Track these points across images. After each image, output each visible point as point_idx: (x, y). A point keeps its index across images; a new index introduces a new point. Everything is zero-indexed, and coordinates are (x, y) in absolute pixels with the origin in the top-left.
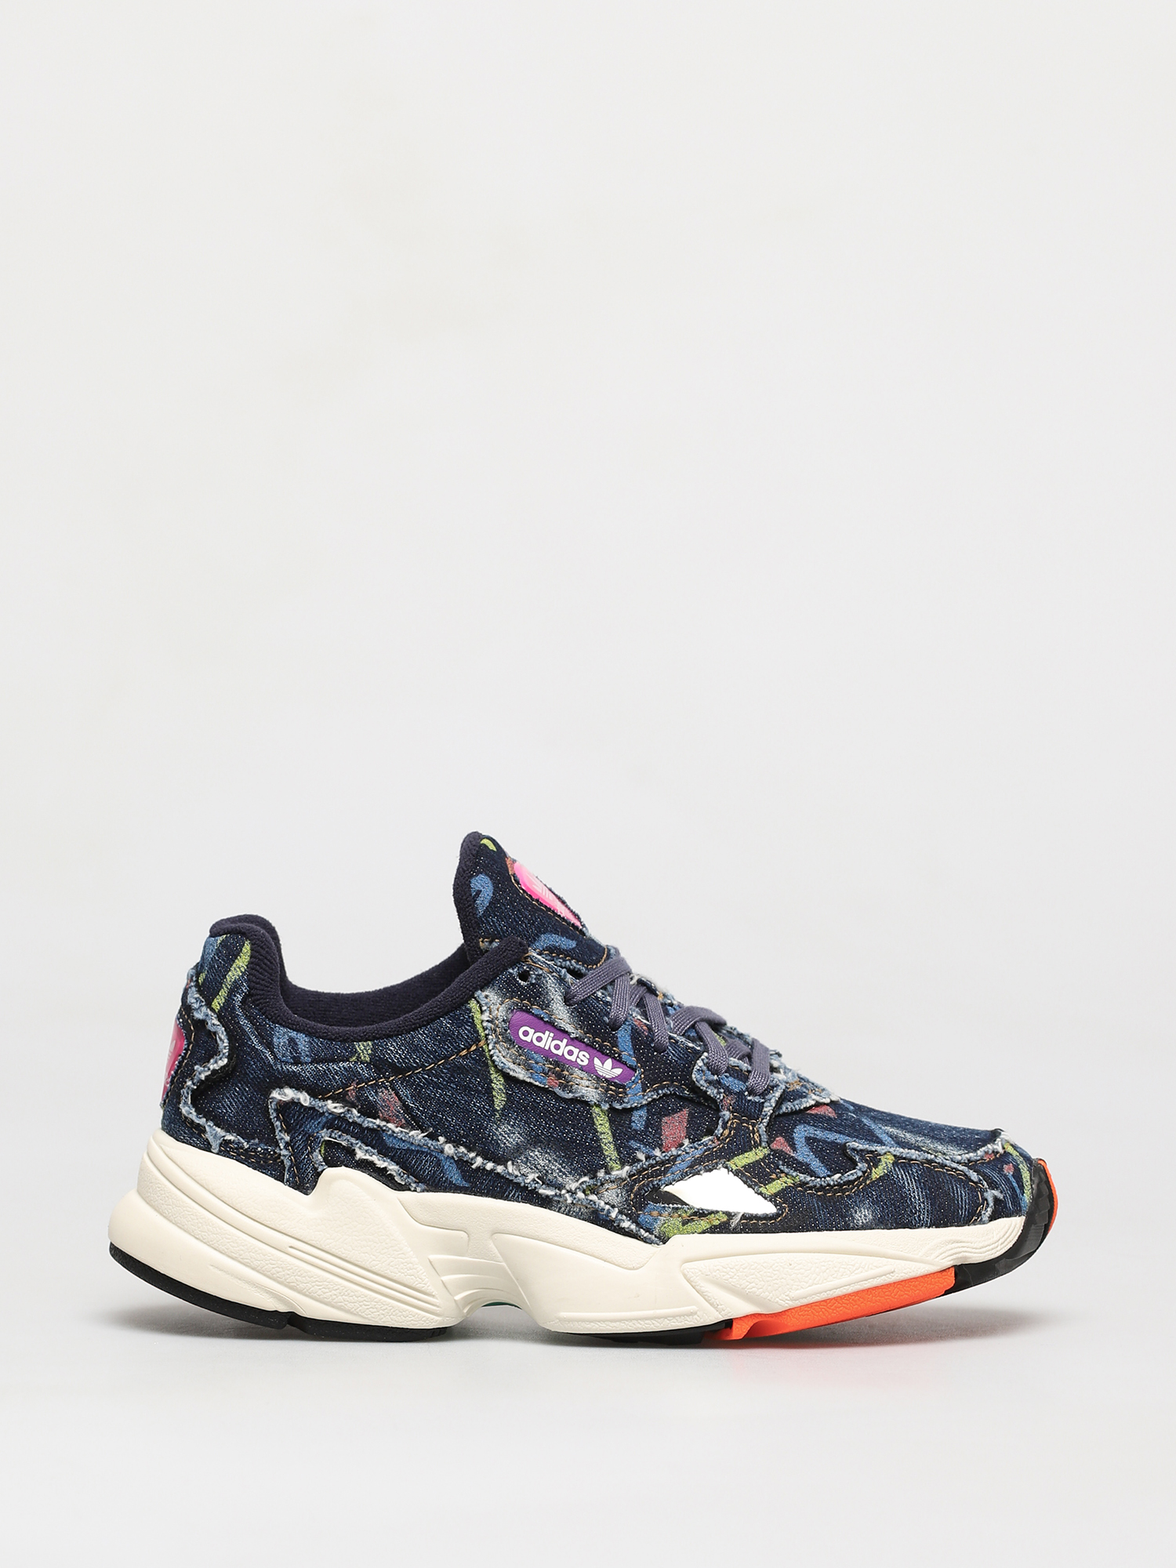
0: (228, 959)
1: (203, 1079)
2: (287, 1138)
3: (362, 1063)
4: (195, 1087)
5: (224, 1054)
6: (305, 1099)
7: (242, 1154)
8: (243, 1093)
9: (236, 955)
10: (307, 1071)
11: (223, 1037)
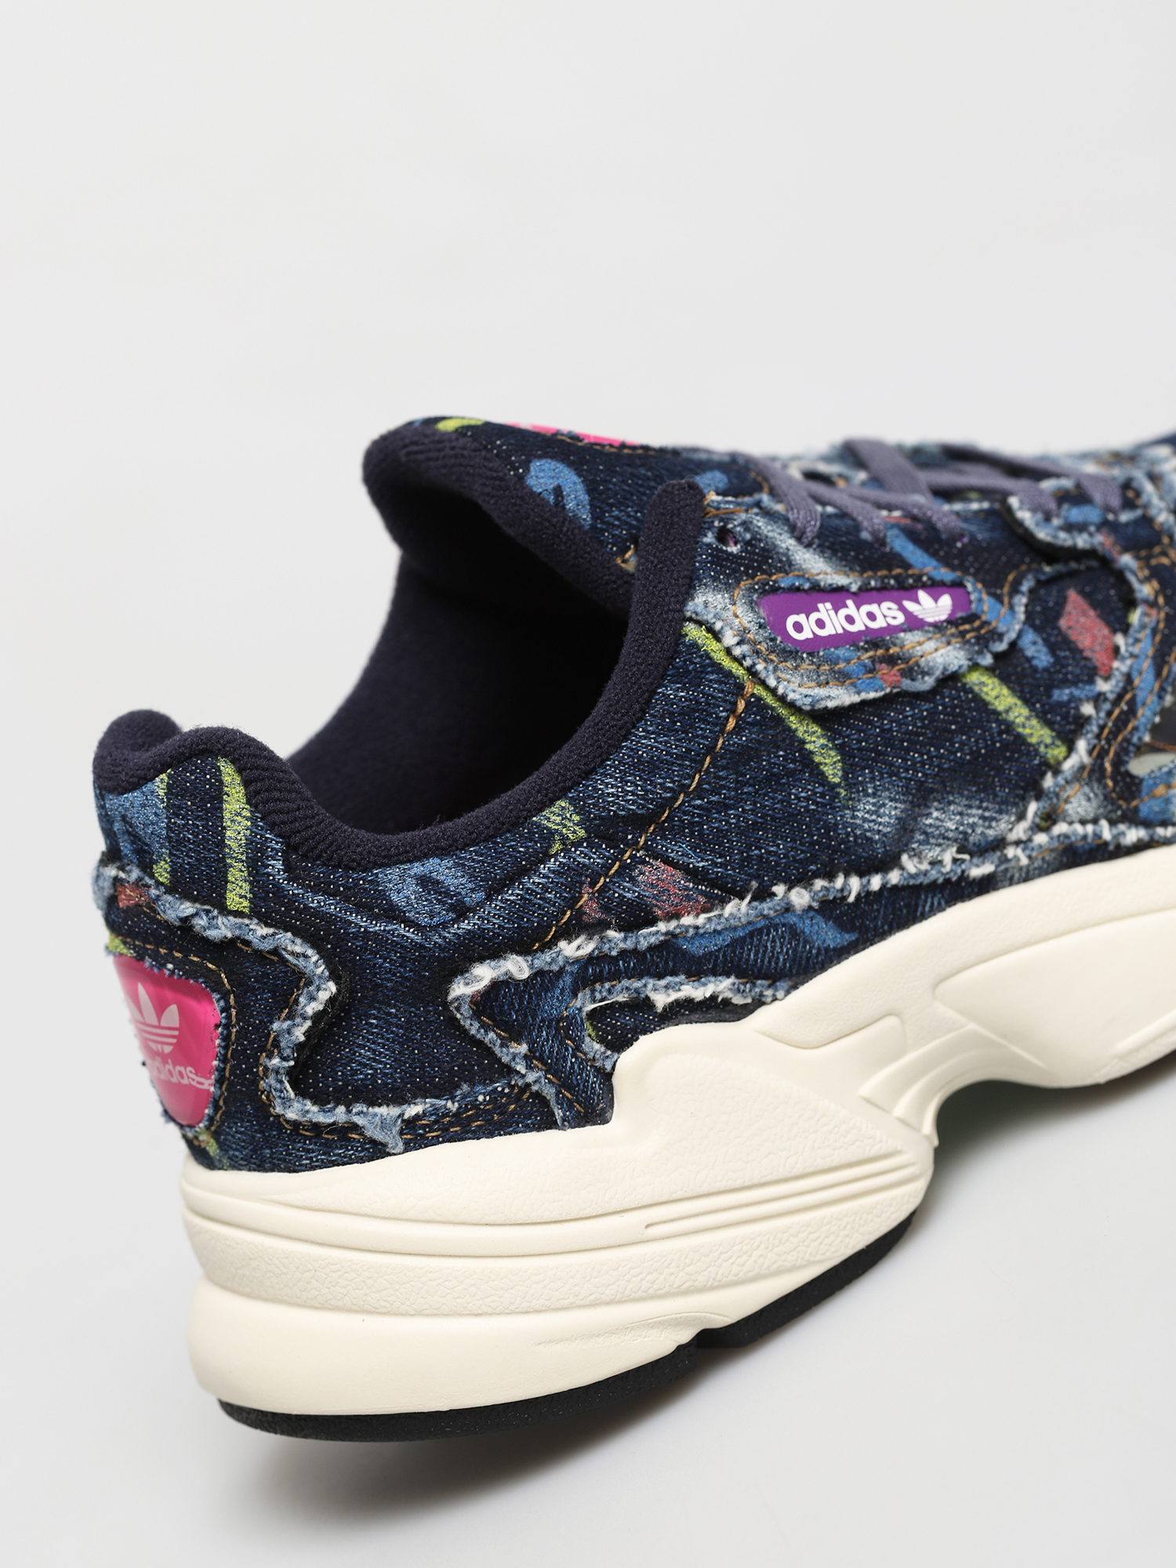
0: (207, 811)
1: (302, 1038)
2: (524, 1048)
3: (577, 844)
4: (292, 1063)
5: (320, 977)
6: (517, 967)
7: (451, 1124)
8: (386, 1021)
9: (217, 796)
10: (491, 916)
11: (298, 949)
